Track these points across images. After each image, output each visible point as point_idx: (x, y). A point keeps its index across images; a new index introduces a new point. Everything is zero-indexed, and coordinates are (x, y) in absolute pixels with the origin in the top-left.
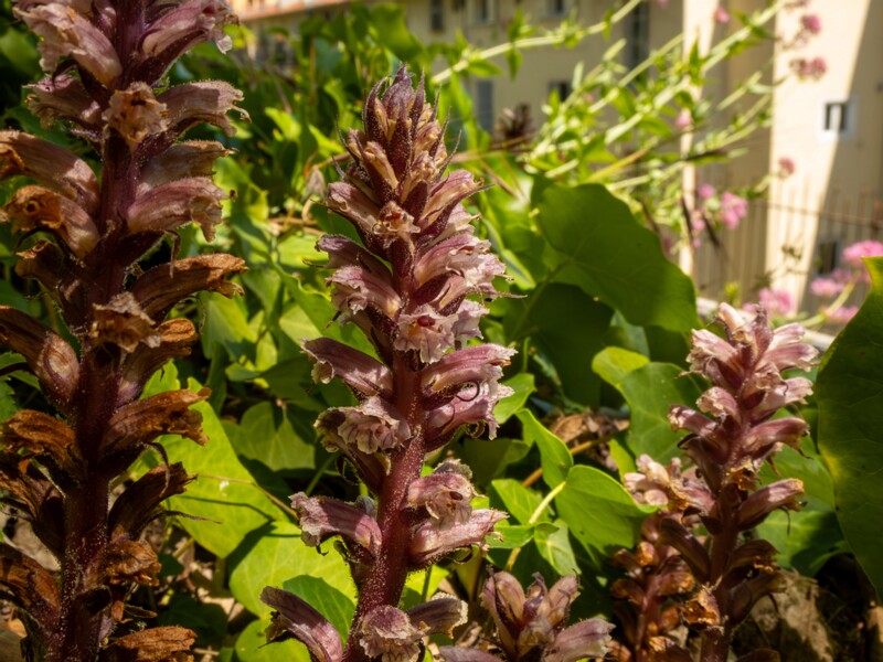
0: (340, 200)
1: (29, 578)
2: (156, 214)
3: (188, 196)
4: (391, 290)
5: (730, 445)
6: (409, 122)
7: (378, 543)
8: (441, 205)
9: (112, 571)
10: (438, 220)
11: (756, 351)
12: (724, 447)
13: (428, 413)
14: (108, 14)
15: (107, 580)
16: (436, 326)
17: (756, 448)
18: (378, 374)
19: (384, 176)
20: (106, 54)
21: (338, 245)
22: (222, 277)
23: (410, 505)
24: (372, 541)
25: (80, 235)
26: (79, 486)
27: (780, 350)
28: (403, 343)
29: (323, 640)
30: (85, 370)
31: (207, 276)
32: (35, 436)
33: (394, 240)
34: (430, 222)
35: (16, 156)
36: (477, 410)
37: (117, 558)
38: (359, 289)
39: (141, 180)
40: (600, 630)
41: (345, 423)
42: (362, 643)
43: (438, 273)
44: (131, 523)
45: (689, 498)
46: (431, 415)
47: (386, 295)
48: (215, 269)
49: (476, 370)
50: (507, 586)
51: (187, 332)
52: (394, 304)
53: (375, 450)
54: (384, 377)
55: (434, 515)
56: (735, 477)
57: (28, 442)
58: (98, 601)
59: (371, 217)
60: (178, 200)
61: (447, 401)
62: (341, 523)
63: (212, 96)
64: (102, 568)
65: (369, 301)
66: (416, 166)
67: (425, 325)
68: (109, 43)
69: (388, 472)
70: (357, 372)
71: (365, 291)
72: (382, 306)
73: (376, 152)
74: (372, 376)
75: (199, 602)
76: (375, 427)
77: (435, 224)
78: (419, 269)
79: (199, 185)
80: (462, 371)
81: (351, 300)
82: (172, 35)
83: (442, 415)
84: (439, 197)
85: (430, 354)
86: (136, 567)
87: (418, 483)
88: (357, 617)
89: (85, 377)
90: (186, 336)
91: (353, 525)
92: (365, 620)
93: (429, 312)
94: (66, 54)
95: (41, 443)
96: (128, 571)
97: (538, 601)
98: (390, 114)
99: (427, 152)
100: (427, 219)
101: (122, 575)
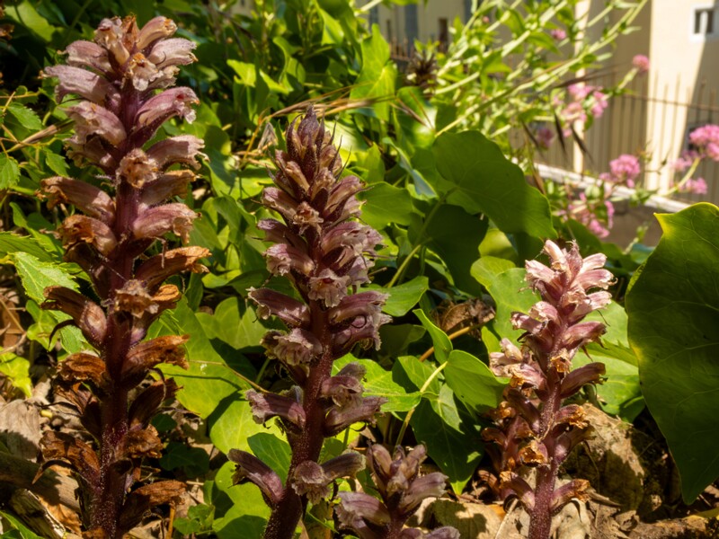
0: (271, 200)
1: (80, 453)
2: (151, 227)
3: (171, 216)
4: (306, 257)
5: (554, 340)
6: (315, 147)
7: (304, 420)
8: (338, 200)
9: (132, 449)
10: (337, 210)
11: (570, 275)
12: (549, 341)
13: (334, 335)
14: (116, 98)
15: (130, 455)
16: (335, 283)
17: (571, 342)
18: (300, 311)
19: (299, 183)
20: (116, 126)
21: (271, 226)
22: (195, 262)
23: (323, 396)
24: (299, 419)
25: (104, 242)
26: (110, 396)
27: (587, 274)
28: (314, 294)
29: (270, 482)
30: (110, 323)
31: (185, 261)
32: (81, 369)
33: (306, 228)
34: (331, 211)
35: (62, 194)
36: (367, 331)
37: (136, 441)
38: (284, 259)
39: (141, 202)
40: (439, 480)
41: (278, 346)
42: (293, 486)
43: (337, 246)
44: (142, 417)
45: (524, 377)
46: (336, 337)
47: (303, 261)
48: (190, 257)
49: (363, 309)
50: (380, 453)
51: (174, 293)
52: (309, 266)
53: (298, 363)
54: (304, 313)
55: (338, 404)
56: (555, 363)
57: (78, 374)
58: (124, 467)
59: (292, 210)
60: (165, 218)
61: (346, 328)
62: (278, 409)
63: (184, 146)
64: (126, 447)
65: (291, 267)
66: (320, 177)
67: (328, 283)
68: (117, 119)
69: (308, 375)
70: (286, 310)
71: (289, 260)
72: (301, 268)
73: (293, 168)
74: (296, 313)
75: (189, 447)
76: (298, 348)
77: (334, 212)
78: (325, 243)
79: (178, 209)
80: (355, 309)
81: (279, 266)
82: (157, 113)
83: (344, 336)
84: (337, 194)
85: (332, 301)
86: (147, 448)
87: (328, 381)
88: (291, 468)
89: (111, 328)
90: (174, 296)
91: (286, 409)
92: (296, 470)
93: (331, 275)
94: (92, 133)
95: (86, 373)
96: (142, 450)
97: (399, 462)
98: (302, 142)
99: (327, 168)
100: (329, 209)
101: (138, 452)
